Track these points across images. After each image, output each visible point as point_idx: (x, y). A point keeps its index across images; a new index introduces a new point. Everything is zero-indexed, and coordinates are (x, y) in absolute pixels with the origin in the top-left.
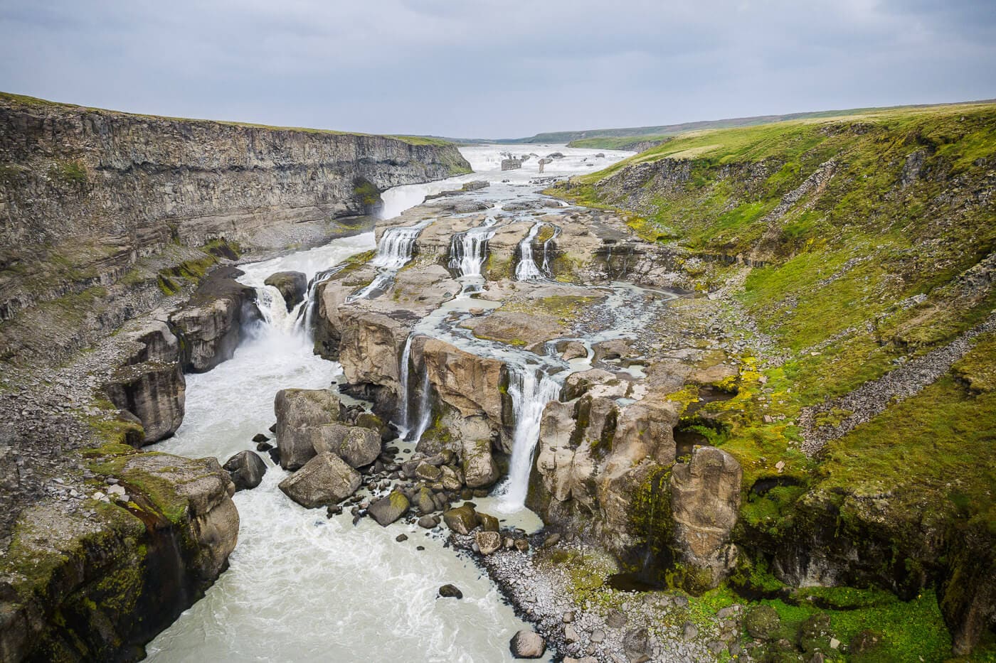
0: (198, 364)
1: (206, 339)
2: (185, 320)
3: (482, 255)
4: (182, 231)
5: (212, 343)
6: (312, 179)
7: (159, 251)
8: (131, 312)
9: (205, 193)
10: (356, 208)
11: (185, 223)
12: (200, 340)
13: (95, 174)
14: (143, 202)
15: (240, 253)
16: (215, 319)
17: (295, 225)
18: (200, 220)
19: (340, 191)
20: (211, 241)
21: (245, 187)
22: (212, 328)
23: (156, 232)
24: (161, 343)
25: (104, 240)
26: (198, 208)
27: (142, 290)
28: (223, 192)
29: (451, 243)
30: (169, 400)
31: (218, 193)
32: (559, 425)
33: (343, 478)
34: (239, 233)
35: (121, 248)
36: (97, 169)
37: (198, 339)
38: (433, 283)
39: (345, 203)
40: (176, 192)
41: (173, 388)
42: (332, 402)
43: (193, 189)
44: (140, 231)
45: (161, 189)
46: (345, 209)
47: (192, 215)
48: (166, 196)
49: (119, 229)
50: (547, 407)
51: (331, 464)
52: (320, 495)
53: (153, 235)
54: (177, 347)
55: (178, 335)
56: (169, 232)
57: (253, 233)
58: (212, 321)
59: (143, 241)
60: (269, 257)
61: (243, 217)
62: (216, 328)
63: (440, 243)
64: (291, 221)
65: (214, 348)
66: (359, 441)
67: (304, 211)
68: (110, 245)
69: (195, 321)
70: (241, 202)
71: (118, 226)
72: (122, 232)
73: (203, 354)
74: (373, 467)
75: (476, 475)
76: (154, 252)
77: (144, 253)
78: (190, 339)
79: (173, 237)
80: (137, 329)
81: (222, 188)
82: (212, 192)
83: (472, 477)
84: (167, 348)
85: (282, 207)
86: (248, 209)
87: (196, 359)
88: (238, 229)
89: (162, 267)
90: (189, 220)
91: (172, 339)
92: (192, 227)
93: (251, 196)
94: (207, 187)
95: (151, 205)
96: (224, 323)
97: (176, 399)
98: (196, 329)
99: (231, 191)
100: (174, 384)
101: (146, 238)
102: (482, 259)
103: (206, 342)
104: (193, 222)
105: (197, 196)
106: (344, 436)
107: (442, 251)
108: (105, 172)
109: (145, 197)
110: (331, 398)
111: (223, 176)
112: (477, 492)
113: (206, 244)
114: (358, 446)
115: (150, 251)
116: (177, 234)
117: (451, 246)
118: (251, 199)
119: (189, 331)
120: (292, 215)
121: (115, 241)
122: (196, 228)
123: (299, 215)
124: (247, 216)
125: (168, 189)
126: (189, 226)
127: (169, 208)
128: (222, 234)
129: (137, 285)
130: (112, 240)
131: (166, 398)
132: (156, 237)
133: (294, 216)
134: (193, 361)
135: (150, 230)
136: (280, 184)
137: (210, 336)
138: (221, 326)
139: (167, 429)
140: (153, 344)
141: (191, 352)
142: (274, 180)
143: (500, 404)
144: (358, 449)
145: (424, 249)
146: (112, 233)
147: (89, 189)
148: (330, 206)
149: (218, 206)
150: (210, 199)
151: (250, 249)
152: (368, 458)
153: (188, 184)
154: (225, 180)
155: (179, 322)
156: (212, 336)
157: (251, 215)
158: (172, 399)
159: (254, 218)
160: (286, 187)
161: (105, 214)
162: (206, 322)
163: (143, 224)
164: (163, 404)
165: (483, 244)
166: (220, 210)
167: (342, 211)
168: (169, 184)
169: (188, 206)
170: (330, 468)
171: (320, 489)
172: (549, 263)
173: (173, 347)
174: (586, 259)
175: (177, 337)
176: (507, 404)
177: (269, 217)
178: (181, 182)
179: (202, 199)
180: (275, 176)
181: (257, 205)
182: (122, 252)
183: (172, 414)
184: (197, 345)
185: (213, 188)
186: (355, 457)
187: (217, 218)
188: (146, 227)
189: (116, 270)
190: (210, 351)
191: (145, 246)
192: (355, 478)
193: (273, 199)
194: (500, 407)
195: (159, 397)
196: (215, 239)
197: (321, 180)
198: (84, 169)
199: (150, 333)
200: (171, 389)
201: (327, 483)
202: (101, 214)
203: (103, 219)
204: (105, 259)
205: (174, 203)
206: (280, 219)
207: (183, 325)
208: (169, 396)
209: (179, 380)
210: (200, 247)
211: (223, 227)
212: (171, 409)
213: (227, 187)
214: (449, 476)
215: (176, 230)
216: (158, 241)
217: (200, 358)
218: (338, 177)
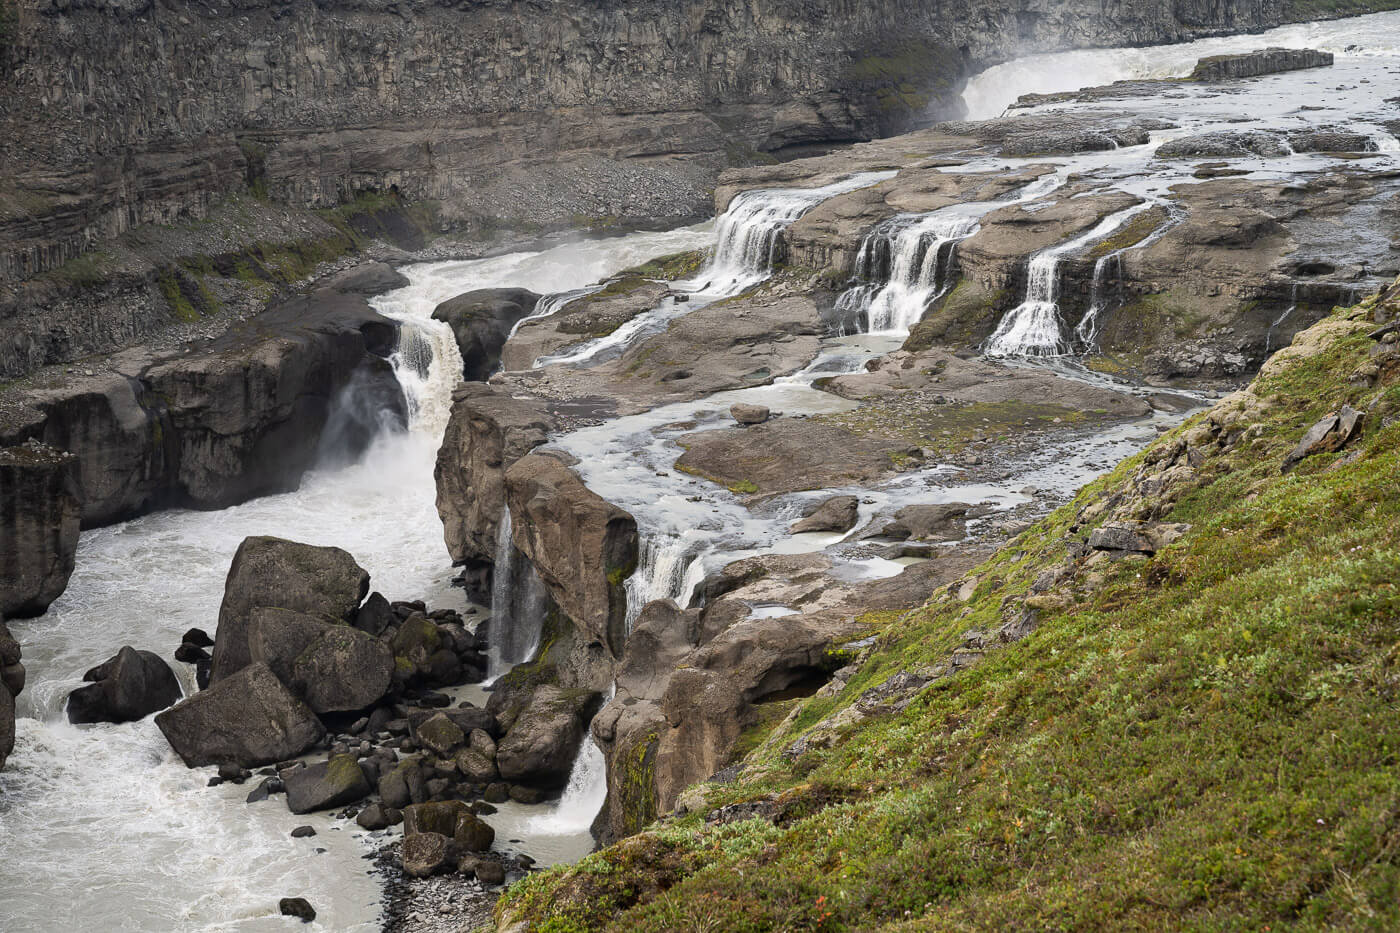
0: (197, 487)
1: (220, 430)
2: (175, 377)
3: (939, 278)
4: (277, 163)
5: (238, 442)
6: (707, 30)
7: (199, 211)
8: (64, 348)
9: (359, 68)
10: (850, 119)
11: (289, 144)
12: (207, 430)
13: (35, 25)
14: (171, 90)
15: (437, 230)
16: (247, 384)
17: (625, 163)
18: (332, 139)
19: (798, 67)
20: (360, 193)
21: (476, 54)
22: (238, 404)
23: (195, 163)
24: (106, 424)
25: (26, 178)
26: (331, 106)
27: (98, 301)
28: (411, 65)
29: (859, 243)
30: (40, 533)
31: (395, 66)
32: (661, 655)
33: (271, 718)
34: (442, 178)
35: (66, 199)
36: (44, 13)
37: (197, 427)
38: (738, 341)
39: (816, 105)
40: (274, 65)
41: (53, 507)
42: (344, 578)
43: (323, 58)
44: (154, 161)
45: (235, 56)
46: (814, 121)
47: (313, 124)
48: (248, 75)
49: (70, 153)
50: (644, 612)
51: (253, 684)
52: (219, 743)
53: (185, 172)
54: (143, 438)
55: (151, 412)
56: (239, 164)
57: (481, 180)
58: (238, 389)
59: (158, 184)
60: (506, 248)
61: (461, 134)
62: (248, 406)
63: (836, 240)
64: (611, 151)
65: (240, 453)
66: (341, 656)
67: (656, 125)
68: (40, 190)
69: (197, 382)
70: (461, 94)
71: (69, 148)
72: (75, 161)
73: (212, 466)
74: (363, 720)
75: (517, 751)
76: (184, 212)
77: (158, 216)
78: (178, 425)
79: (250, 180)
80: (54, 385)
81: (410, 56)
82: (380, 67)
83: (509, 754)
84: (118, 437)
85: (592, 112)
86: (481, 115)
87: (192, 474)
88: (440, 166)
89: (190, 252)
90: (303, 136)
91: (135, 417)
92: (307, 155)
93: (493, 78)
94: (368, 51)
95: (194, 95)
96: (272, 396)
97: (57, 532)
98: (196, 402)
99: (435, 65)
100: (54, 499)
101: (164, 176)
102: (937, 291)
103: (222, 437)
104: (310, 143)
105: (333, 76)
106: (309, 640)
107: (838, 260)
108: (62, 20)
109: (180, 77)
110: (345, 569)
111: (417, 22)
112: (518, 790)
113: (343, 201)
114: (335, 666)
115: (174, 209)
116: (263, 171)
117: (857, 249)
118: (490, 87)
119: (180, 405)
120: (617, 133)
121: (53, 181)
122: (317, 158)
123: (640, 135)
124: (475, 132)
125: (254, 57)
126: (299, 151)
127: (252, 104)
128: (395, 179)
129: (88, 288)
130: (48, 179)
131: (34, 527)
132: (193, 176)
133: (625, 138)
134: (186, 479)
135: (180, 158)
136: (591, 46)
137: (232, 421)
138: (262, 403)
139: (29, 594)
140: (86, 422)
141: (180, 455)
142: (574, 35)
143: (606, 607)
144: (334, 673)
145: (800, 253)
146: (50, 162)
147: (16, 59)
148: (758, 111)
149: (392, 102)
150: (373, 85)
151: (463, 223)
152: (353, 698)
153: (312, 44)
154: (420, 35)
155: (161, 381)
156: (237, 424)
157: (489, 131)
158: (47, 530)
159: (495, 137)
160: (609, 55)
161: (44, 115)
162: (223, 388)
163: (165, 144)
164: (26, 539)
165: (944, 249)
166: (397, 114)
167: (800, 127)
168: (258, 42)
169: (306, 102)
170: (249, 693)
171: (216, 731)
172: (1100, 315)
173: (134, 436)
174: (1215, 314)
175: (149, 414)
176: (617, 609)
177: (546, 136)
178: (290, 38)
179: (350, 82)
180: (576, 24)
181: (506, 104)
182: (66, 208)
183: (43, 565)
184: (197, 441)
185: (384, 56)
186: (323, 690)
187: (386, 135)
188: (173, 151)
189: (39, 250)
190: (231, 459)
191: (161, 196)
192: (299, 727)
193: (565, 88)
194: (606, 614)
195: (19, 522)
196: (374, 191)
197: (741, 34)
198: (15, 14)
199: (79, 398)
200: (45, 508)
201: (235, 720)
202: (35, 117)
203: (36, 130)
204: (18, 221)
205: (267, 93)
206: (579, 145)
207: (168, 388)
208: (41, 523)
209: (68, 494)
210: (320, 209)
211: (397, 160)
212: (43, 552)
213: (423, 53)
214: (480, 751)
215: (261, 162)
216: (199, 187)
217: (202, 474)
218: (798, 27)
